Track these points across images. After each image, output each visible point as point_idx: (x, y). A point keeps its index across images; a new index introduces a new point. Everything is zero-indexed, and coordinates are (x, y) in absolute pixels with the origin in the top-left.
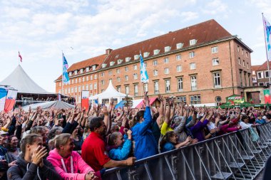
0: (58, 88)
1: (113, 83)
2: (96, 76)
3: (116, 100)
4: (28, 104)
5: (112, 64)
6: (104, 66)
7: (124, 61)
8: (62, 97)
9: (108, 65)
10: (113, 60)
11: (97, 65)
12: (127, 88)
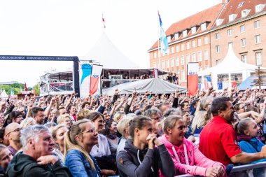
0: (152, 60)
1: (234, 49)
2: (206, 39)
3: (241, 75)
4: (117, 83)
5: (232, 18)
6: (219, 22)
7: (253, 12)
8: (160, 73)
9: (226, 21)
10: (233, 12)
11: (208, 23)
12: (259, 56)
